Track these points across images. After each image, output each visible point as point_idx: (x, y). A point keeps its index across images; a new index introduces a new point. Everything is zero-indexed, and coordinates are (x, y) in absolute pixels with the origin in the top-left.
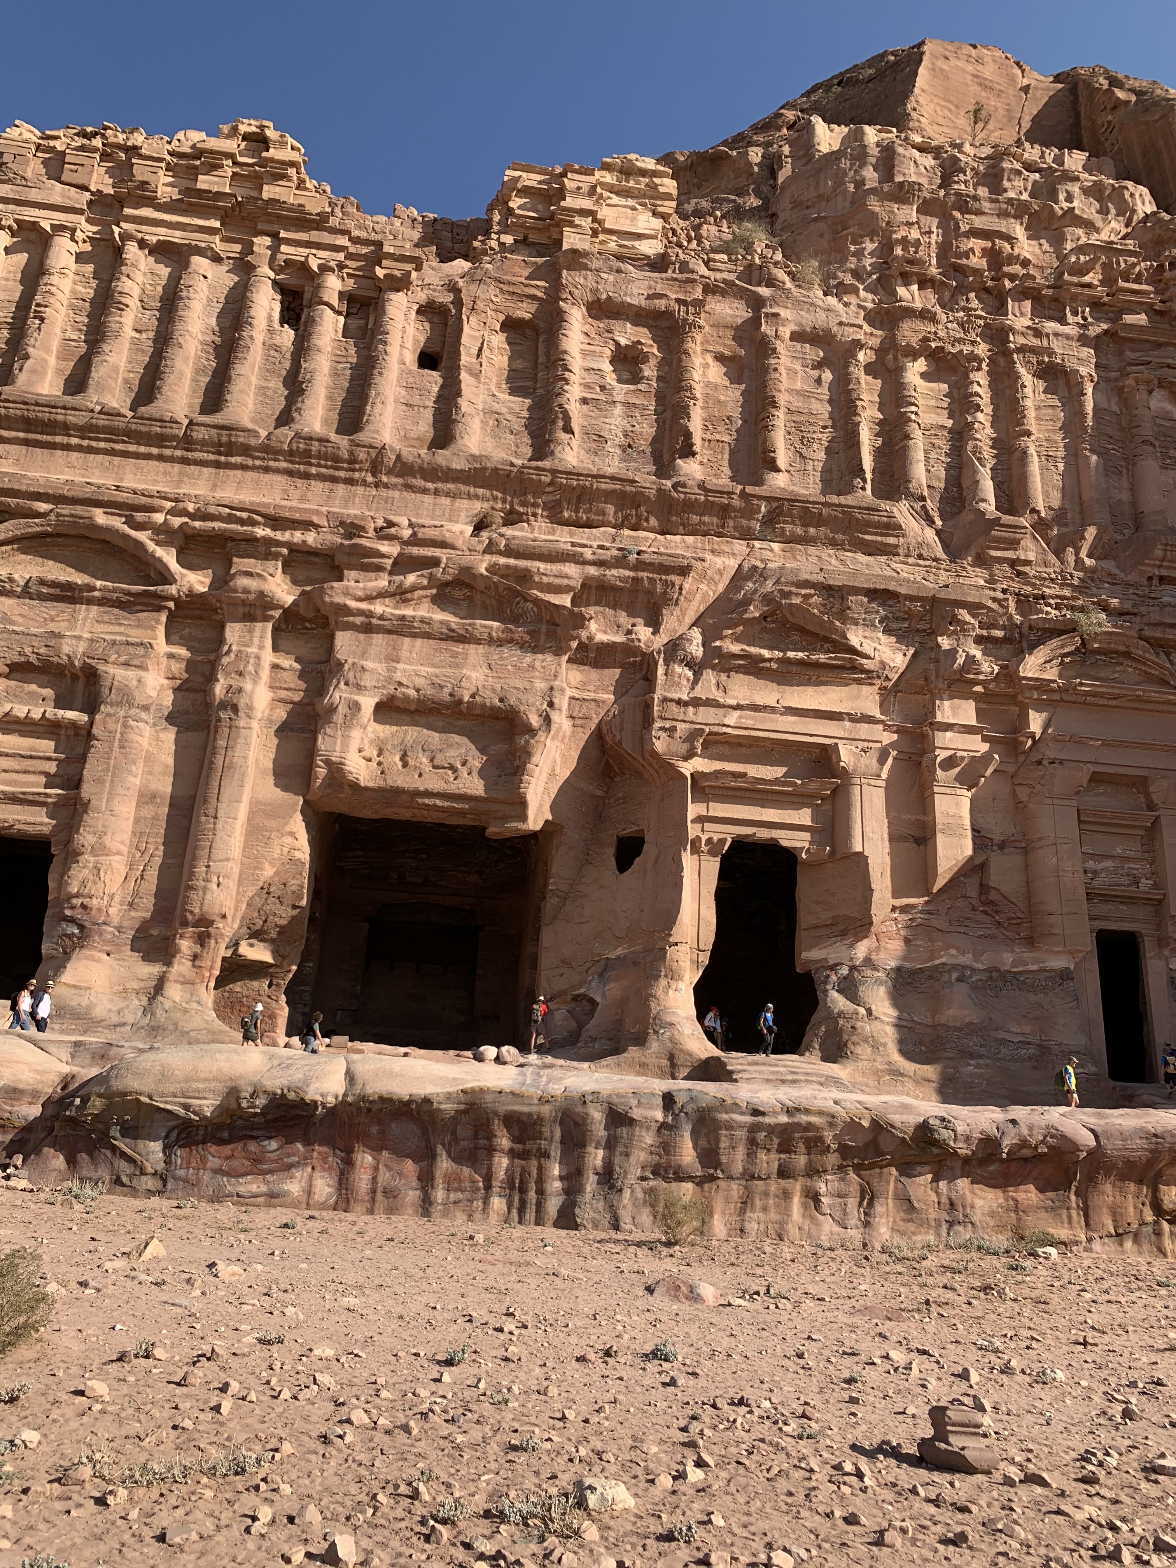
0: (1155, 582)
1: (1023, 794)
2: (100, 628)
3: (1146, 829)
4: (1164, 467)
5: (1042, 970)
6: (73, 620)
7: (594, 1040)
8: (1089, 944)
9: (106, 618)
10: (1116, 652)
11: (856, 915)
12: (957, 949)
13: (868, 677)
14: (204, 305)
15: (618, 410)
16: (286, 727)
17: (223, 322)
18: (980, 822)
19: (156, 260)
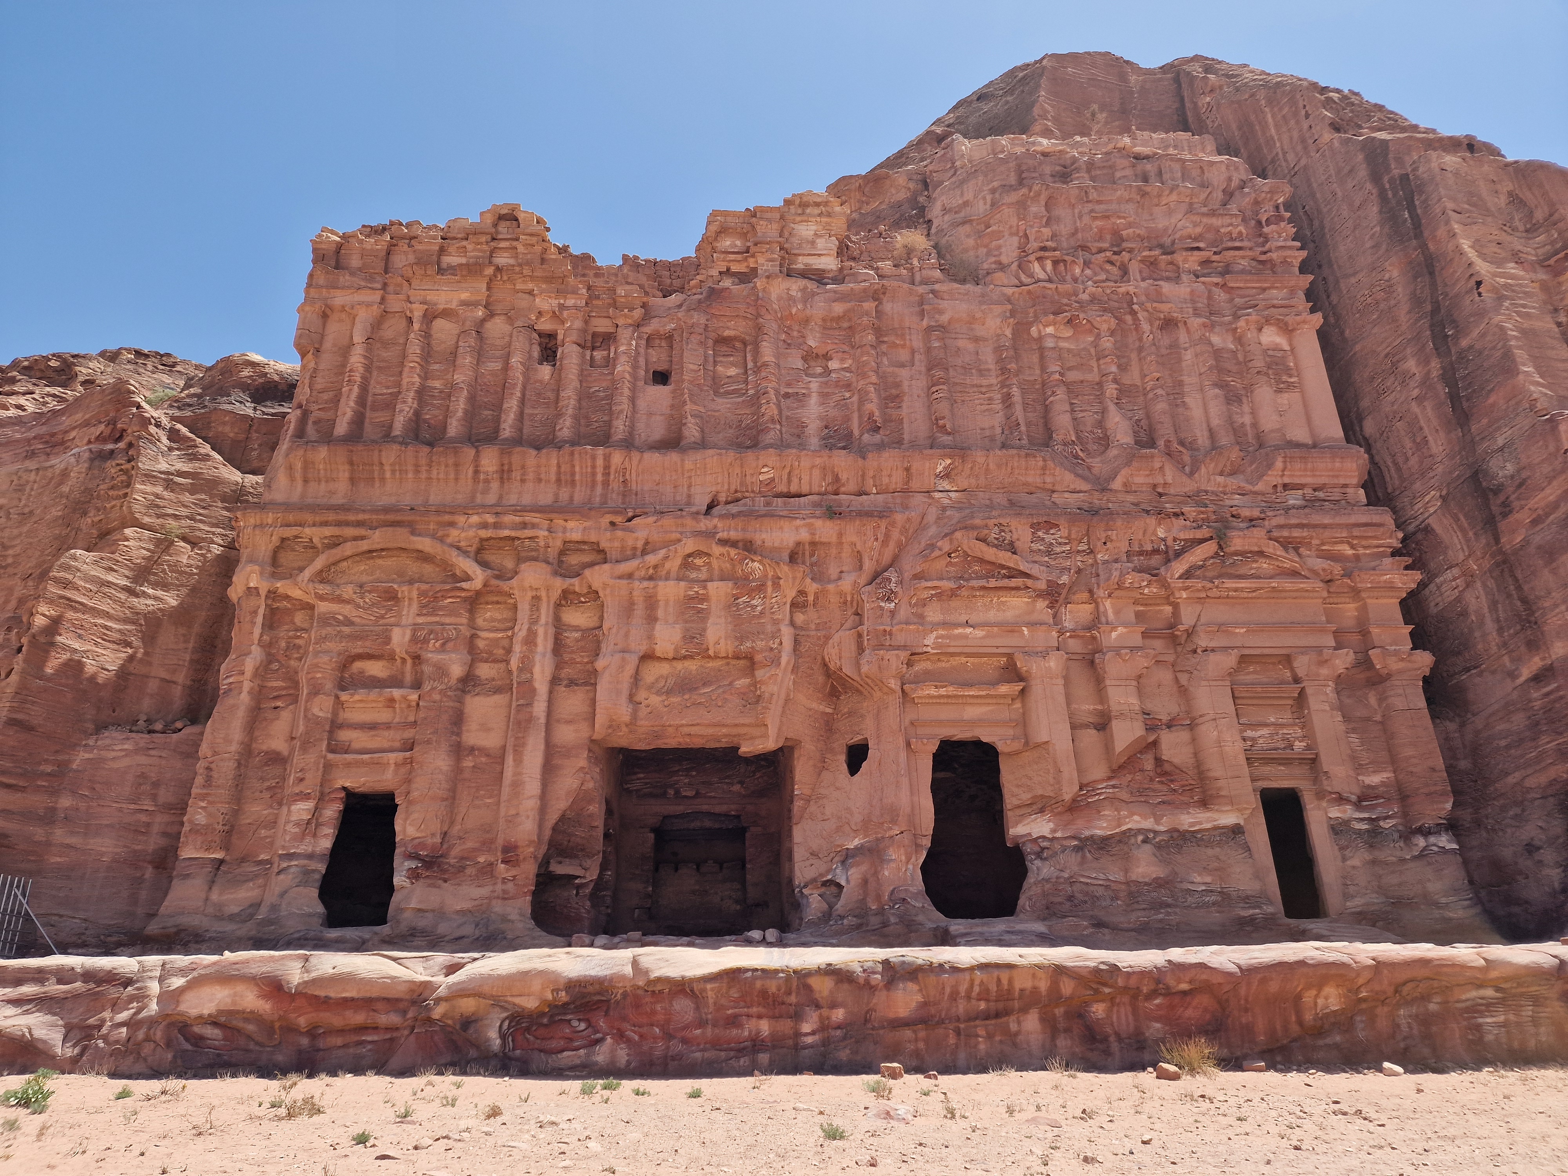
0: (1279, 489)
1: (1183, 678)
2: (420, 620)
3: (1295, 699)
4: (1279, 391)
5: (1215, 828)
6: (400, 616)
7: (842, 917)
8: (1254, 802)
9: (425, 612)
10: (1251, 552)
11: (1052, 794)
12: (1139, 815)
13: (1041, 595)
14: (480, 355)
15: (814, 400)
16: (572, 683)
17: (496, 366)
18: (1149, 706)
19: (439, 324)
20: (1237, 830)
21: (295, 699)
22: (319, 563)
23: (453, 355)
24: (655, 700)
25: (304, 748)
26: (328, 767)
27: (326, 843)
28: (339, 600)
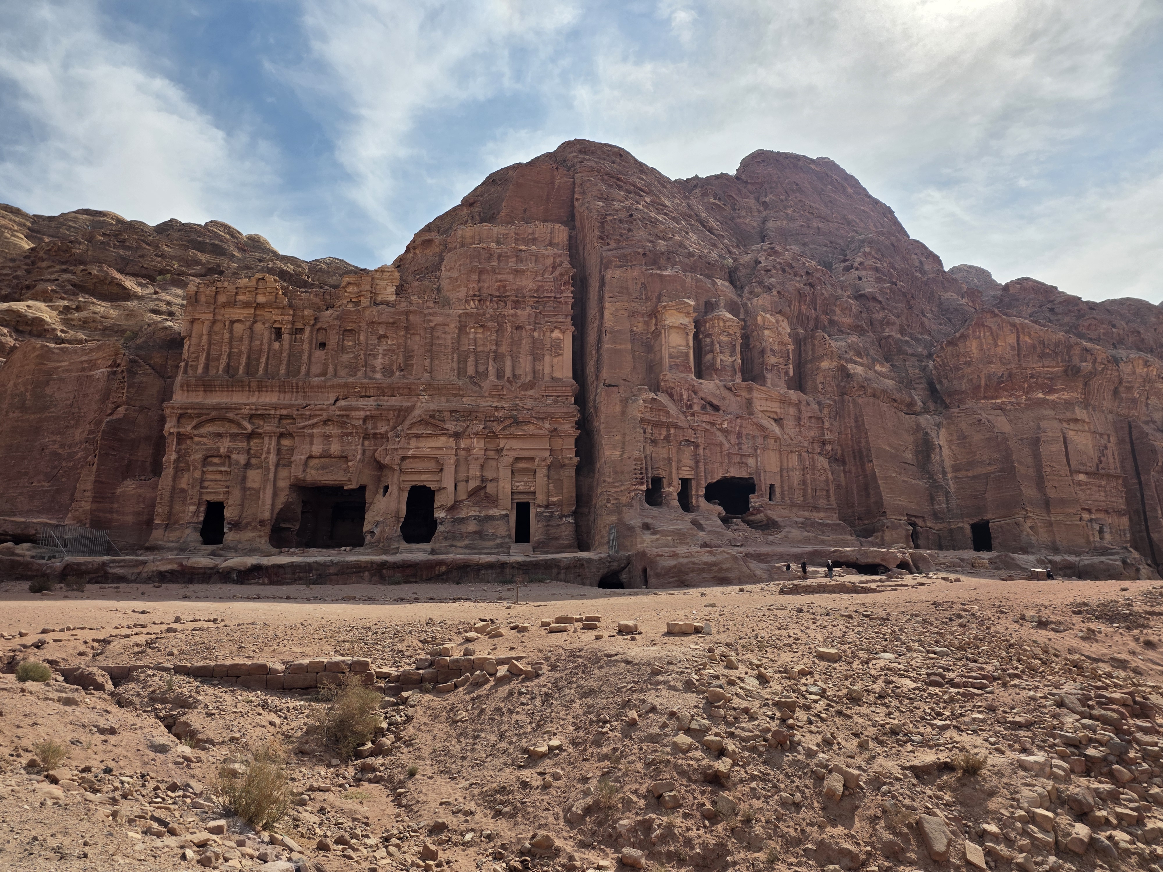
0: (545, 397)
1: (499, 465)
2: (230, 444)
3: (534, 472)
4: (554, 357)
5: (499, 515)
6: (223, 442)
7: (374, 543)
8: (513, 506)
9: (232, 441)
11: (447, 504)
12: (475, 511)
13: (451, 436)
14: (251, 339)
15: (380, 356)
16: (284, 465)
17: (258, 343)
18: (485, 474)
19: (236, 325)
20: (506, 515)
21: (188, 470)
22: (194, 423)
23: (241, 339)
24: (313, 472)
25: (193, 488)
26: (201, 494)
27: (202, 519)
28: (202, 436)
